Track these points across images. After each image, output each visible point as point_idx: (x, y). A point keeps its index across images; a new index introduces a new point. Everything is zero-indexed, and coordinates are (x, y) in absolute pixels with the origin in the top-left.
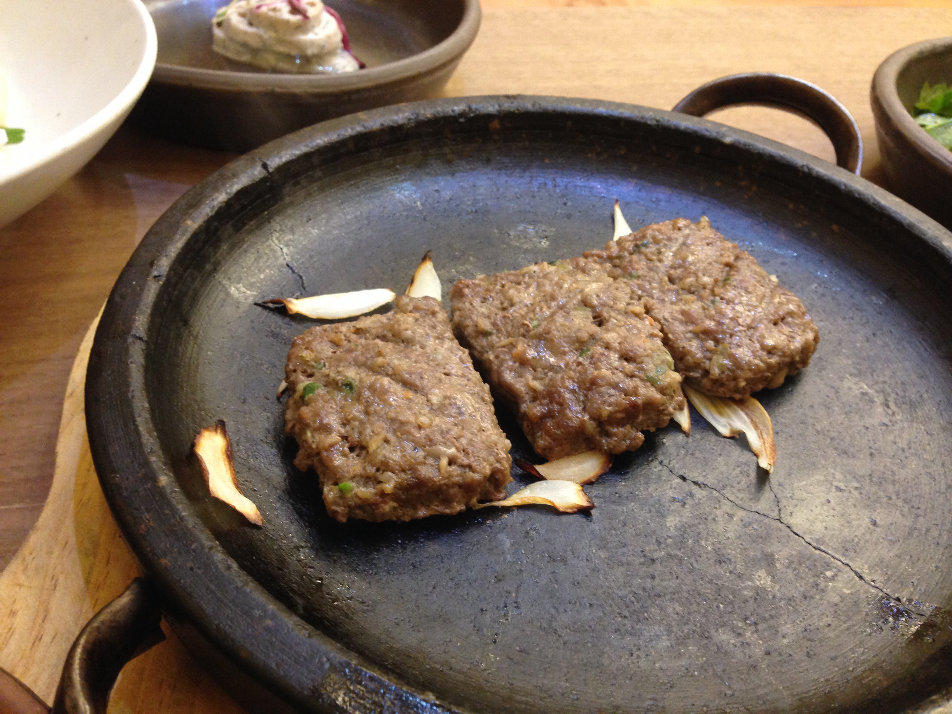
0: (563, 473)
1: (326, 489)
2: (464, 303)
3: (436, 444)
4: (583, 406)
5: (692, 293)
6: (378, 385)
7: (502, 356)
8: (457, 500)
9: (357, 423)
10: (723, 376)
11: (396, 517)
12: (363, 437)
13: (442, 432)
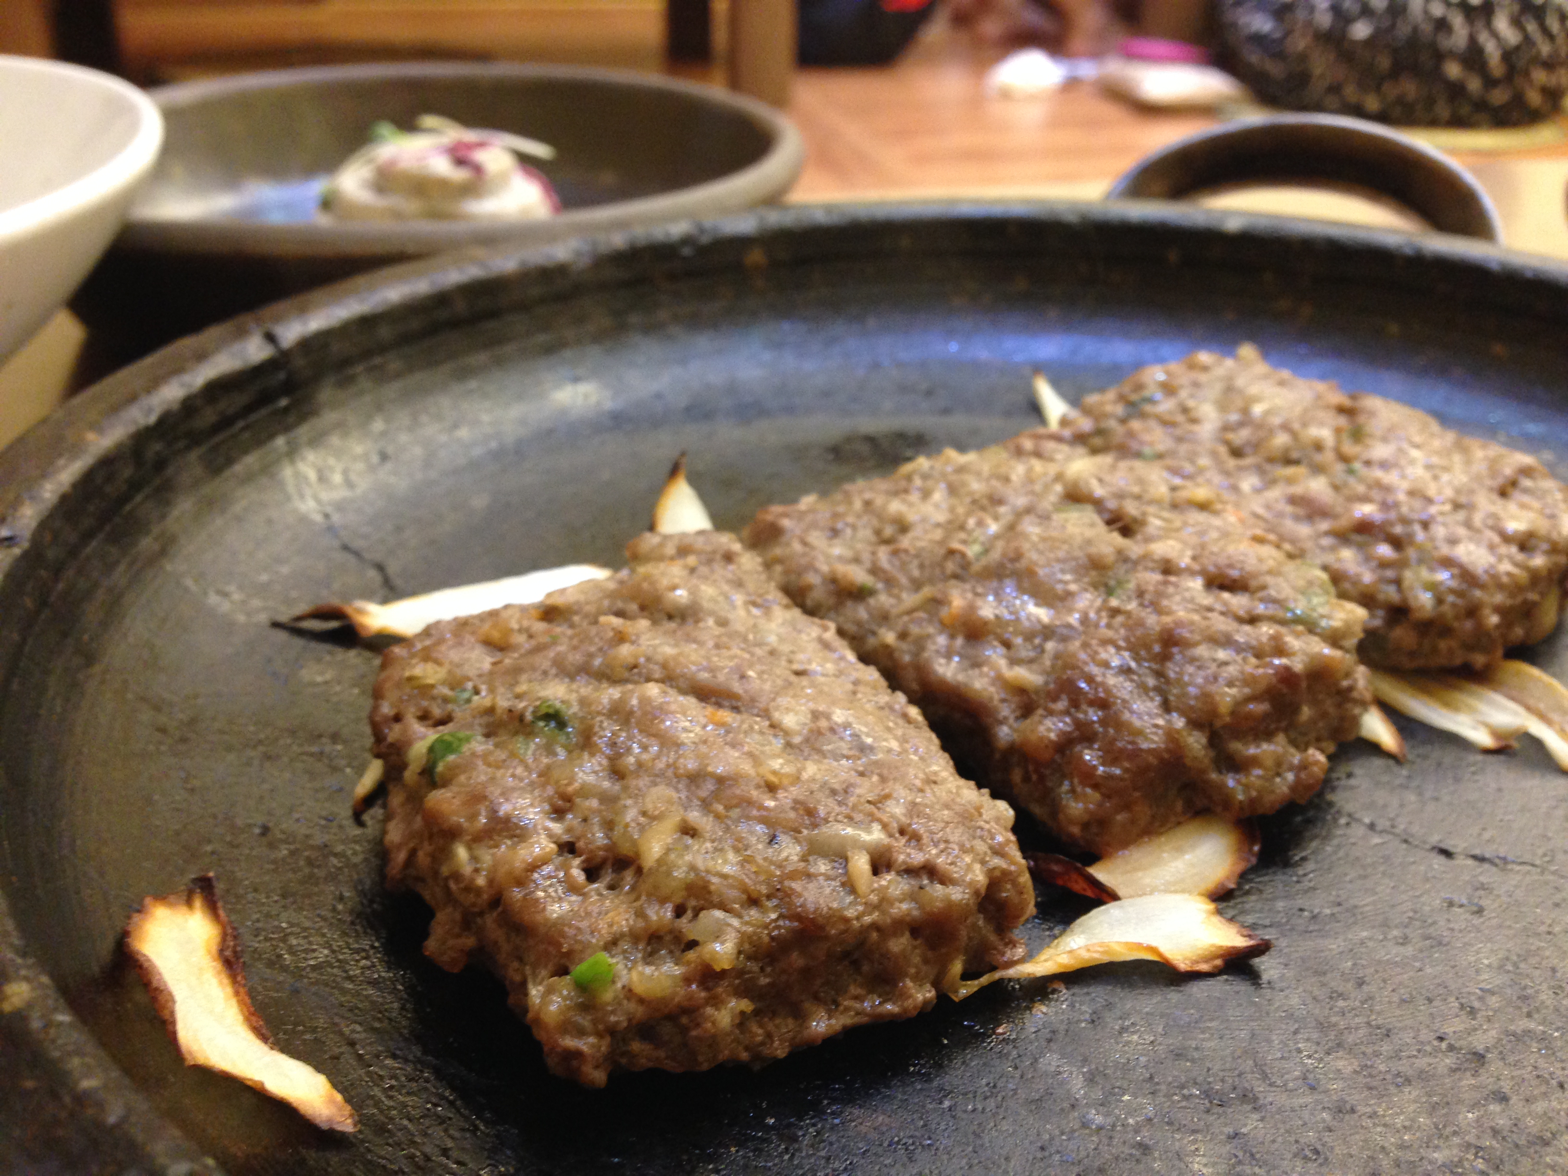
0: (1147, 878)
1: (535, 992)
2: (788, 544)
3: (826, 821)
4: (1158, 699)
5: (1296, 462)
6: (634, 702)
7: (915, 630)
8: (913, 971)
9: (594, 803)
10: (1445, 608)
11: (747, 1048)
12: (618, 831)
13: (834, 792)
